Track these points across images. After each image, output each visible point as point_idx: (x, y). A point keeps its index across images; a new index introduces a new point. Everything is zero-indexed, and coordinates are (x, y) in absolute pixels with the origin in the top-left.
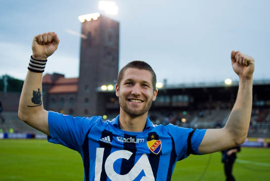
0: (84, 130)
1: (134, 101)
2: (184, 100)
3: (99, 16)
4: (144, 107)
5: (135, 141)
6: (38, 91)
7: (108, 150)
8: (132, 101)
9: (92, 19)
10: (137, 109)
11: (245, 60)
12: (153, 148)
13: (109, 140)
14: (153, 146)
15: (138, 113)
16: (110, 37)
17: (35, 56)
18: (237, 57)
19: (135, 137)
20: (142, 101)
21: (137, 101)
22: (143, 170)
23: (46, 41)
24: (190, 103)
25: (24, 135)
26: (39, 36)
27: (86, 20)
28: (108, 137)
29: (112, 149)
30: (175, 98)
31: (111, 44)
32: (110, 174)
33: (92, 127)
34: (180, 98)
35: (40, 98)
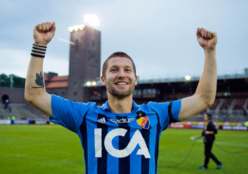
0: (81, 113)
1: (121, 83)
2: (152, 92)
3: (84, 27)
4: (130, 88)
5: (127, 121)
6: (41, 74)
7: (105, 130)
8: (119, 84)
9: (79, 29)
10: (124, 90)
11: (210, 33)
12: (143, 124)
13: (105, 121)
14: (143, 123)
15: (126, 93)
16: (93, 44)
17: (37, 43)
18: (203, 33)
19: (126, 117)
20: (128, 84)
21: (123, 83)
22: (138, 144)
23: (45, 29)
24: (157, 95)
25: (27, 122)
26: (39, 25)
27: (74, 30)
28: (104, 118)
29: (109, 129)
30: (145, 91)
31: (94, 49)
32: (110, 150)
33: (88, 111)
34: (149, 91)
35: (43, 81)
